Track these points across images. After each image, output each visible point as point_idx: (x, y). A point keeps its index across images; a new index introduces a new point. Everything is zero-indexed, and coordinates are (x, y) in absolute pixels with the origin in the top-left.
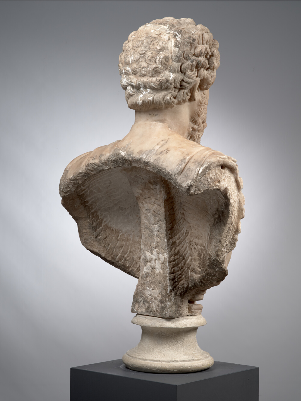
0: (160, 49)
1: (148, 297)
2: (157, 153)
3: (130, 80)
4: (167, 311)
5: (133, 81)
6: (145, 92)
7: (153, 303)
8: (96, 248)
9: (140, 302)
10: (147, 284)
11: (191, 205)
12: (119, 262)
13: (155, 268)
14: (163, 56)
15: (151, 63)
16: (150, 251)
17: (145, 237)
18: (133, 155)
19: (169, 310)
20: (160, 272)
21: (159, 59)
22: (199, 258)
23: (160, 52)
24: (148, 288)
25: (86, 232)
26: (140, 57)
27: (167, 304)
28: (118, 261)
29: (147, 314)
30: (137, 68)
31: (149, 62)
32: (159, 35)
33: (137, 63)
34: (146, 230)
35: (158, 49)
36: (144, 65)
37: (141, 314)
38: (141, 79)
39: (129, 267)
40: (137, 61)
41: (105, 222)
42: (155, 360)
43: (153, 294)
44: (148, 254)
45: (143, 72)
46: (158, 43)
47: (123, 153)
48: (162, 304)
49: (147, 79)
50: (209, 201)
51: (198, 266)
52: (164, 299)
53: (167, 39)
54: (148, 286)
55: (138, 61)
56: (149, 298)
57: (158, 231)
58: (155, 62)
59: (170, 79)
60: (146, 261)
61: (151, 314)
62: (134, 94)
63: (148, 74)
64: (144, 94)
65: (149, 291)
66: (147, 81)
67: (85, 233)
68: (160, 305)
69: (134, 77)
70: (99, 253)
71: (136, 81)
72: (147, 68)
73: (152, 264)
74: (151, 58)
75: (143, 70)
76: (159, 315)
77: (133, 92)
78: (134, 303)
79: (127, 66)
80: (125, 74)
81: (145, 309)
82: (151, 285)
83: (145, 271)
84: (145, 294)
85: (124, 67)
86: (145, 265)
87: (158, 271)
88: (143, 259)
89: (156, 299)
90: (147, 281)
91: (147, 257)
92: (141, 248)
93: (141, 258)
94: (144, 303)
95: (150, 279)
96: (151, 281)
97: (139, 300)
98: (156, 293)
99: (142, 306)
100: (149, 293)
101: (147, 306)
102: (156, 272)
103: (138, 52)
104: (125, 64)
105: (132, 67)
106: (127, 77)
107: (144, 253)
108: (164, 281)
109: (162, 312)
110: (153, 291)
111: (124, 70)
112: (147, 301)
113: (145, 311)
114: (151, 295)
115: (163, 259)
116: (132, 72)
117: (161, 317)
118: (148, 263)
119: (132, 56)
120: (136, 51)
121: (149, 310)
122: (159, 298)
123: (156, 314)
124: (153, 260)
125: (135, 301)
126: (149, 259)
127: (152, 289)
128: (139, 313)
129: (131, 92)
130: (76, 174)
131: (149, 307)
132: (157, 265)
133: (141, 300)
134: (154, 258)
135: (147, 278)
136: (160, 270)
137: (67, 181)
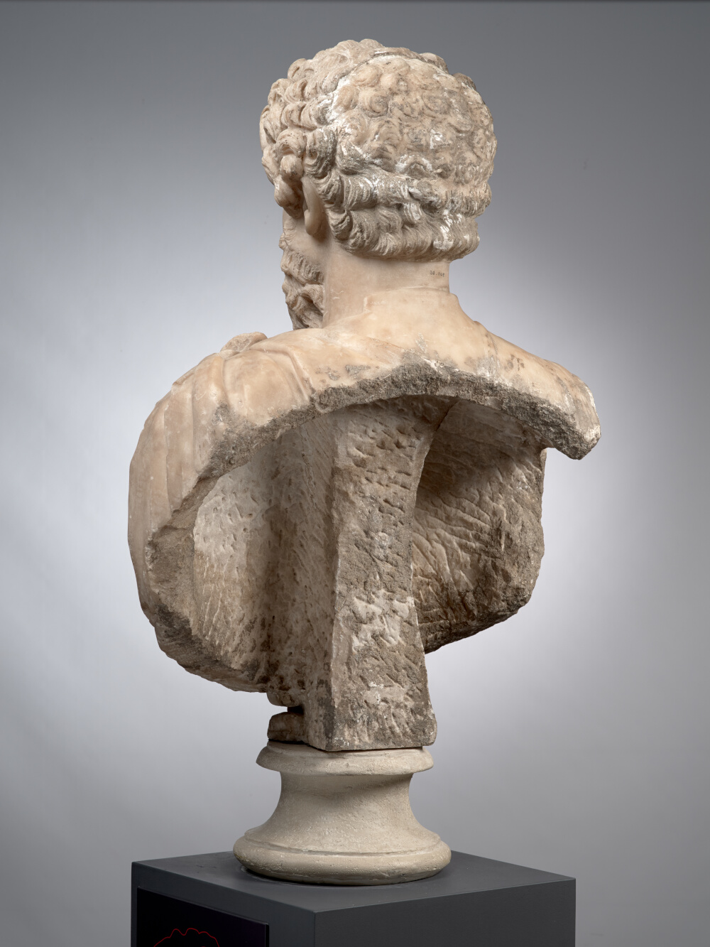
1: (376, 707)
3: (428, 190)
4: (433, 728)
5: (436, 193)
6: (451, 221)
7: (393, 718)
9: (358, 721)
10: (368, 677)
12: (206, 637)
13: (382, 636)
15: (483, 156)
16: (365, 597)
17: (348, 566)
20: (399, 643)
21: (492, 148)
24: (372, 682)
25: (183, 566)
26: (457, 137)
27: (430, 714)
29: (380, 746)
30: (455, 164)
31: (478, 153)
32: (460, 91)
33: (453, 152)
35: (486, 124)
36: (470, 159)
37: (363, 748)
38: (456, 190)
39: (220, 647)
40: (453, 147)
43: (389, 697)
44: (361, 607)
45: (467, 175)
48: (418, 716)
49: (470, 191)
52: (423, 703)
54: (373, 680)
56: (379, 707)
57: (390, 548)
58: (486, 155)
60: (357, 622)
62: (421, 223)
63: (473, 180)
64: (450, 225)
65: (377, 692)
66: (471, 196)
67: (181, 571)
68: (412, 719)
69: (441, 182)
70: (189, 618)
72: (475, 166)
73: (377, 626)
74: (484, 144)
75: (469, 169)
76: (410, 742)
77: (421, 217)
78: (341, 727)
79: (420, 156)
80: (403, 173)
81: (372, 737)
82: (378, 676)
83: (359, 647)
84: (366, 702)
85: (403, 155)
86: (357, 633)
87: (394, 643)
88: (347, 619)
89: (401, 708)
90: (367, 670)
91: (358, 611)
92: (337, 592)
93: (340, 616)
94: (369, 723)
95: (374, 664)
96: (378, 666)
97: (355, 717)
98: (398, 693)
99: (362, 731)
100: (379, 697)
101: (376, 729)
102: (388, 645)
103: (451, 125)
104: (409, 149)
105: (438, 159)
106: (416, 182)
107: (347, 603)
108: (414, 662)
109: (421, 735)
110: (388, 689)
111: (412, 164)
112: (375, 714)
113: (372, 741)
114: (385, 700)
115: (408, 611)
116: (439, 171)
117: (415, 746)
118: (364, 626)
119: (433, 131)
120: (441, 122)
121: (384, 735)
122: (410, 704)
123: (401, 742)
124: (377, 617)
125: (341, 722)
126: (364, 616)
127: (385, 686)
128: (358, 749)
129: (412, 217)
130: (282, 415)
131: (383, 729)
132: (386, 627)
133: (362, 717)
134: (378, 611)
135: (366, 661)
136: (399, 638)
137: (251, 432)
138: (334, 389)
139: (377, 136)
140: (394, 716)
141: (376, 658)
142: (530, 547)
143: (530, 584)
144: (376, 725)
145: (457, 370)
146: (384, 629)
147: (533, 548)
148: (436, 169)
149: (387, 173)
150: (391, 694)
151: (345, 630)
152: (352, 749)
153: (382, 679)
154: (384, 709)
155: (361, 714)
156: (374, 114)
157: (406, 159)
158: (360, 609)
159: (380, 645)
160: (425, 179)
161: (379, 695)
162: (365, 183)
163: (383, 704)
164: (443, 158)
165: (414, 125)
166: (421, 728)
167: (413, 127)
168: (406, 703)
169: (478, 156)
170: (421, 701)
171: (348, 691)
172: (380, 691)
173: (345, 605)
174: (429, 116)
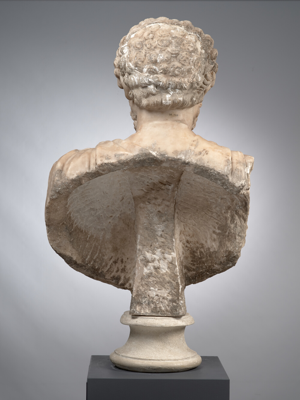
0: (192, 51)
1: (153, 298)
2: (195, 154)
3: (157, 79)
4: (181, 309)
6: (172, 92)
7: (161, 303)
8: (69, 252)
9: (143, 303)
10: (150, 285)
11: (187, 204)
12: (89, 265)
13: (159, 268)
14: (197, 57)
15: (186, 64)
16: (151, 252)
17: (143, 238)
18: (169, 155)
19: (182, 308)
20: (167, 272)
21: (193, 60)
22: (191, 255)
23: (192, 53)
24: (152, 288)
25: (61, 235)
26: (171, 56)
27: (180, 303)
28: (87, 264)
29: (154, 315)
30: (169, 68)
31: (183, 63)
32: (183, 36)
33: (168, 63)
34: (144, 230)
35: (191, 50)
36: (178, 65)
37: (146, 315)
39: (98, 269)
40: (168, 61)
41: (75, 224)
42: (172, 359)
43: (159, 294)
44: (149, 255)
45: (177, 72)
46: (188, 44)
47: (154, 154)
48: (174, 303)
49: (180, 80)
50: (214, 200)
51: (191, 264)
52: (176, 298)
53: (195, 41)
55: (170, 61)
56: (155, 298)
57: (163, 231)
58: (189, 63)
59: (199, 81)
60: (146, 262)
61: (160, 314)
62: (158, 94)
63: (181, 74)
64: (171, 94)
65: (154, 292)
66: (180, 81)
67: (61, 237)
68: (171, 304)
69: (163, 76)
70: (71, 256)
71: (166, 81)
72: (181, 68)
73: (156, 264)
74: (186, 59)
75: (177, 70)
76: (170, 314)
77: (156, 91)
78: (135, 305)
79: (152, 65)
80: (146, 73)
81: (150, 310)
82: (155, 285)
83: (146, 272)
84: (148, 295)
85: (146, 65)
86: (146, 266)
87: (164, 271)
88: (142, 260)
89: (165, 299)
90: (150, 282)
91: (147, 257)
92: (138, 249)
93: (139, 259)
94: (149, 304)
95: (154, 280)
96: (156, 281)
97: (142, 301)
98: (164, 293)
99: (145, 307)
100: (155, 294)
101: (152, 307)
102: (161, 272)
103: (168, 52)
104: (148, 63)
105: (161, 66)
106: (152, 76)
107: (142, 254)
108: (173, 280)
109: (174, 312)
110: (159, 291)
111: (149, 69)
112: (152, 301)
113: (150, 312)
114: (157, 295)
115: (171, 259)
116: (161, 71)
117: (172, 316)
118: (150, 264)
119: (160, 55)
120: (164, 50)
121: (156, 310)
122: (170, 298)
123: (165, 314)
124: (157, 260)
125: (135, 303)
126: (150, 260)
127: (158, 290)
128: (143, 315)
129: (152, 91)
130: (82, 174)
131: (156, 308)
132: (161, 265)
133: (145, 302)
134: (157, 258)
135: (150, 278)
136: (167, 269)
137: (67, 181)
138: (105, 163)
139: (136, 58)
140: (162, 303)
141: (155, 277)
142: (237, 234)
143: (236, 250)
144: (153, 306)
145: (167, 156)
146: (160, 265)
147: (238, 234)
148: (160, 71)
149: (140, 73)
150: (161, 293)
151: (141, 265)
152: (139, 315)
153: (157, 287)
154: (157, 299)
155: (145, 300)
156: (137, 49)
157: (147, 67)
158: (148, 256)
159: (158, 272)
160: (155, 75)
161: (155, 293)
162: (133, 78)
163: (156, 297)
164: (163, 66)
165: (151, 52)
166: (175, 308)
167: (151, 53)
168: (168, 297)
169: (182, 64)
170: (176, 297)
171: (140, 290)
172: (155, 291)
173: (141, 254)
174: (159, 48)
